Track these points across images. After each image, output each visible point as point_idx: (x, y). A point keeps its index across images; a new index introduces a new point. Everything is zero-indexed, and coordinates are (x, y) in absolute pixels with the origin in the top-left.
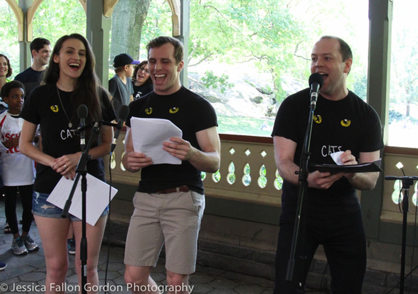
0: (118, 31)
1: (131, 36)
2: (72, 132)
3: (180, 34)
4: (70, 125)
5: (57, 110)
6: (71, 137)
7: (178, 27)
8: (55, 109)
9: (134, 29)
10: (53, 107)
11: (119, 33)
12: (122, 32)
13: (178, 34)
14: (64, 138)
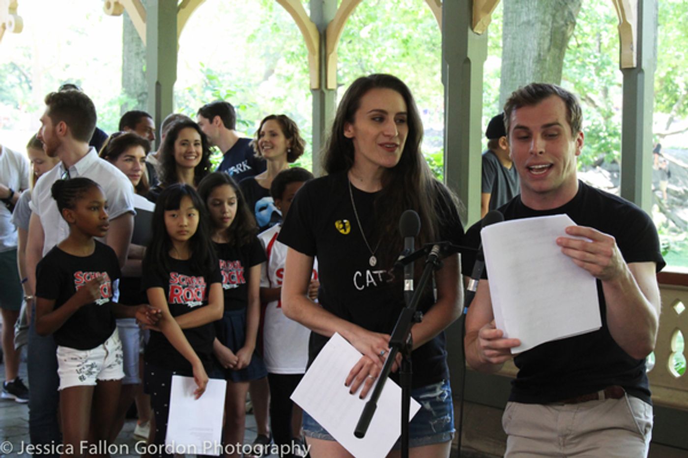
0: (514, 64)
1: (542, 74)
2: (377, 275)
3: (635, 65)
4: (373, 261)
5: (348, 230)
6: (375, 284)
7: (632, 49)
8: (343, 227)
9: (548, 58)
10: (340, 224)
11: (516, 69)
12: (523, 66)
13: (632, 64)
14: (360, 287)
